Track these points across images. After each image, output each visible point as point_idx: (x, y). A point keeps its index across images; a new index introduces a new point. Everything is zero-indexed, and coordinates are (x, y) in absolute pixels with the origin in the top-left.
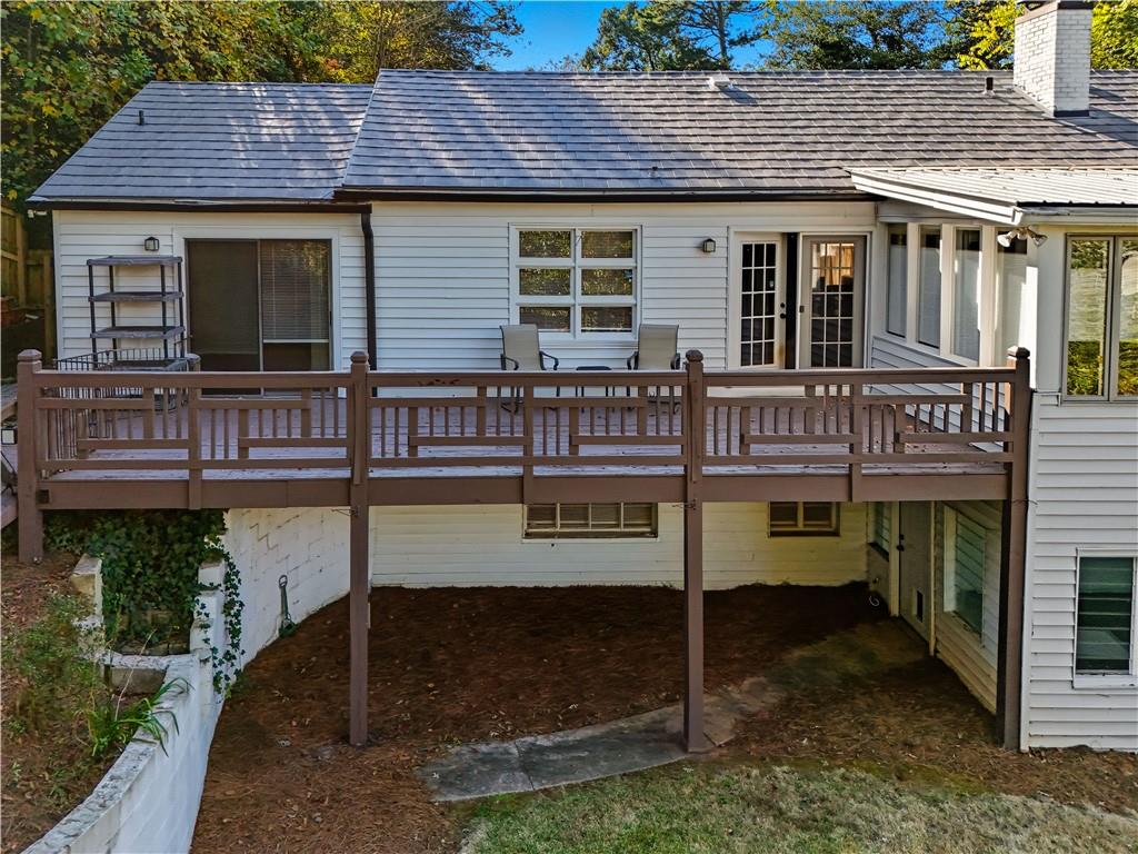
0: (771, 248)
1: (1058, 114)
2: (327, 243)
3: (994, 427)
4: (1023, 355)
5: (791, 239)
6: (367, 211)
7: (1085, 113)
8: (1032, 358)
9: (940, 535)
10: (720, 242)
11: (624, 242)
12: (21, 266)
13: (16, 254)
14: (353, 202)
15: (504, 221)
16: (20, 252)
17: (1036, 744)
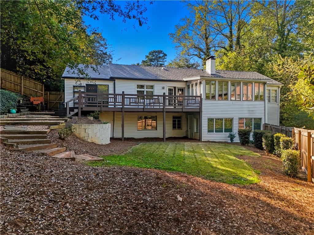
0: (172, 89)
1: (211, 74)
2: (108, 85)
3: (198, 102)
4: (201, 94)
5: (175, 88)
6: (115, 80)
7: (215, 74)
8: (202, 95)
9: (194, 121)
10: (165, 87)
11: (152, 87)
12: (43, 94)
13: (42, 92)
14: (112, 79)
15: (135, 83)
16: (43, 91)
17: (204, 140)
